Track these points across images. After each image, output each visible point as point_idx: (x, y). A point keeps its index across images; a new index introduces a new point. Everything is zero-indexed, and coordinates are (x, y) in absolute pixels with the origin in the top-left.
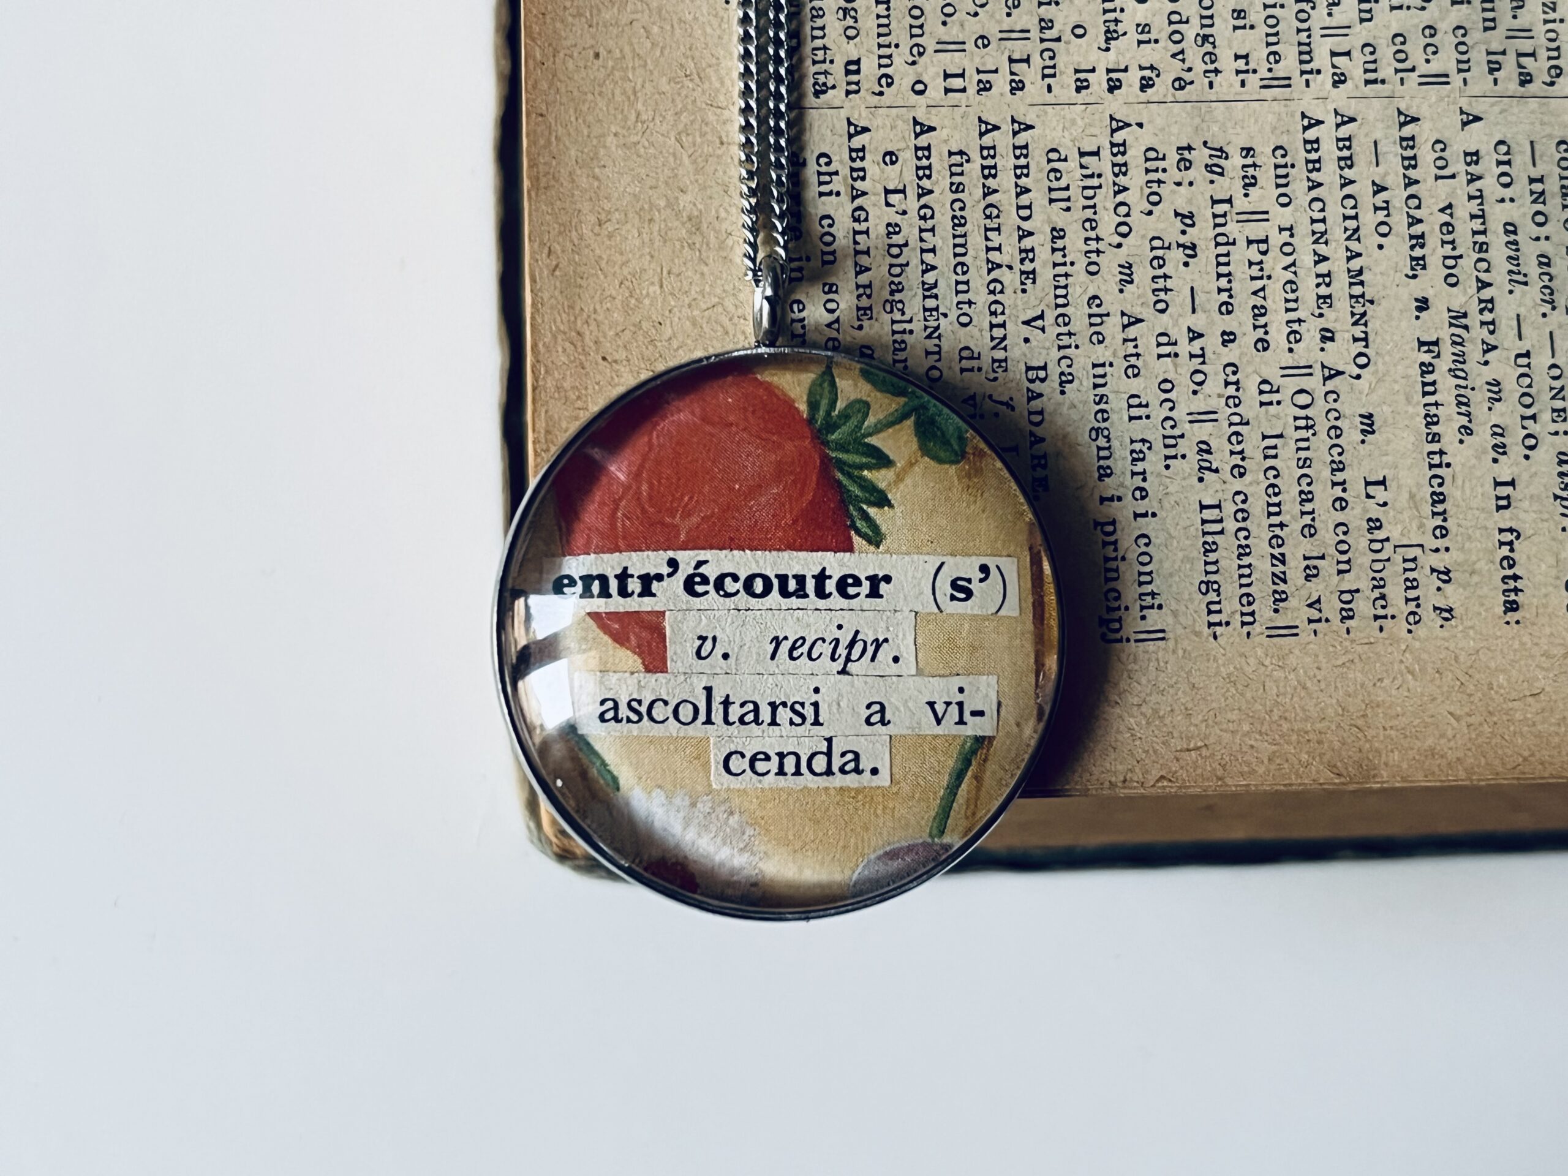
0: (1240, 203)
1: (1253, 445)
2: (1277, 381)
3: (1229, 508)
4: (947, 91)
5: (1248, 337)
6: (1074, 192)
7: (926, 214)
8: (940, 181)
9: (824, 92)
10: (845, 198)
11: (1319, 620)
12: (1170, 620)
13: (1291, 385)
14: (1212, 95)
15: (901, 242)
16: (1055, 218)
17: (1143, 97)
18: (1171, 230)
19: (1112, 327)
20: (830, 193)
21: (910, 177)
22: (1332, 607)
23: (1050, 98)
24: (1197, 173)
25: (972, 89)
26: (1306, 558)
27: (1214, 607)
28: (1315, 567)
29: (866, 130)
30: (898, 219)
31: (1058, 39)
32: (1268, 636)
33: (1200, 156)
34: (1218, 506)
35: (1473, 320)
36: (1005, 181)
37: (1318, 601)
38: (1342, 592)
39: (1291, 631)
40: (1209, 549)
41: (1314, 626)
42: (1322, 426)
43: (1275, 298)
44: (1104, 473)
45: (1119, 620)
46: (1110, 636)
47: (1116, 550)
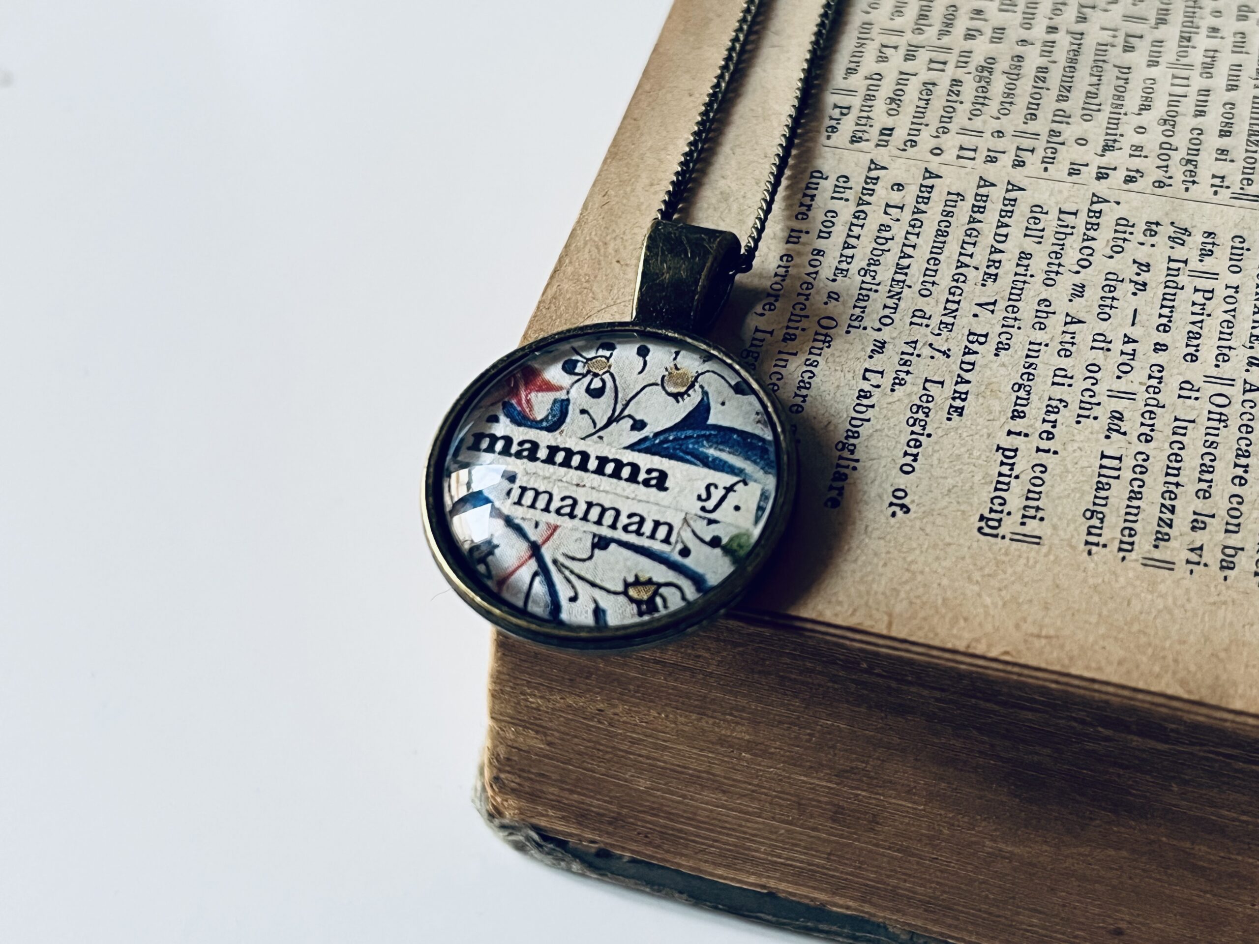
0: (1194, 265)
1: (1164, 422)
2: (1199, 384)
3: (1129, 462)
4: (959, 157)
5: (1179, 350)
6: (1049, 234)
7: (916, 225)
8: (935, 208)
9: (858, 142)
10: (852, 202)
11: (1198, 563)
12: (1049, 532)
13: (1212, 389)
14: (1187, 195)
15: (889, 237)
16: (1025, 246)
17: (1126, 187)
18: (1127, 271)
19: (1055, 322)
20: (841, 199)
21: (911, 202)
22: (1213, 556)
23: (1045, 175)
24: (1160, 240)
25: (981, 159)
26: (1195, 513)
27: (1094, 531)
28: (1203, 522)
29: (883, 168)
30: (891, 223)
31: (1063, 144)
32: (1143, 564)
33: (1166, 230)
34: (1120, 459)
36: (991, 216)
37: (1201, 548)
38: (1226, 547)
39: (1168, 565)
40: (1102, 487)
41: (1191, 566)
42: (1235, 422)
43: (1211, 329)
44: (1017, 415)
45: (1000, 521)
46: (987, 530)
47: (1012, 470)
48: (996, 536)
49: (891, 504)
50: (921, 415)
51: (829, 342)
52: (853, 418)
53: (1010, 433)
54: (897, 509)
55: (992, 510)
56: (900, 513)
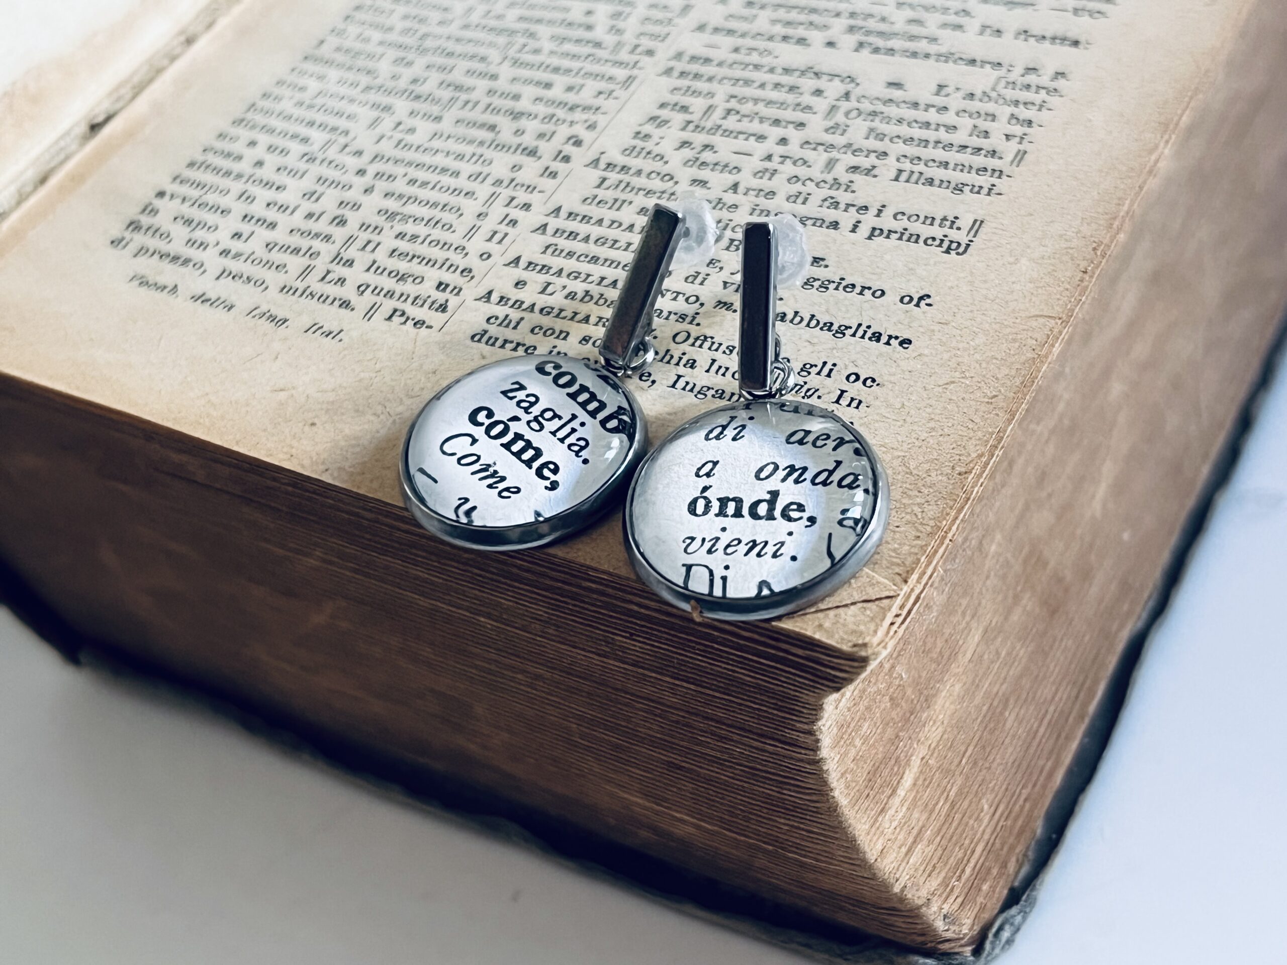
0: (695, 117)
1: (868, 145)
2: (831, 124)
3: (907, 166)
4: (499, 243)
5: (791, 132)
6: (623, 196)
7: (575, 275)
8: (556, 262)
9: (446, 307)
10: (526, 315)
11: (1022, 138)
12: (971, 214)
13: (840, 117)
14: (612, 114)
15: (584, 294)
16: (631, 210)
17: (585, 147)
18: (687, 153)
19: (730, 198)
20: (518, 323)
21: (543, 278)
22: (1018, 130)
23: (548, 193)
24: (656, 133)
25: (509, 230)
26: (970, 135)
27: (976, 190)
28: (981, 132)
29: (490, 293)
30: (566, 292)
31: (513, 179)
32: (1017, 165)
33: (648, 128)
34: (900, 171)
35: (859, 22)
36: (583, 229)
37: (1007, 135)
38: (1009, 123)
39: (1021, 156)
40: (930, 182)
41: (1025, 142)
42: (880, 107)
43: (773, 112)
44: (835, 225)
45: (951, 242)
46: (961, 250)
47: (896, 232)
48: (968, 245)
49: (917, 305)
50: (816, 284)
51: (706, 338)
52: (808, 325)
53: (853, 231)
54: (923, 303)
55: (940, 245)
56: (928, 301)
